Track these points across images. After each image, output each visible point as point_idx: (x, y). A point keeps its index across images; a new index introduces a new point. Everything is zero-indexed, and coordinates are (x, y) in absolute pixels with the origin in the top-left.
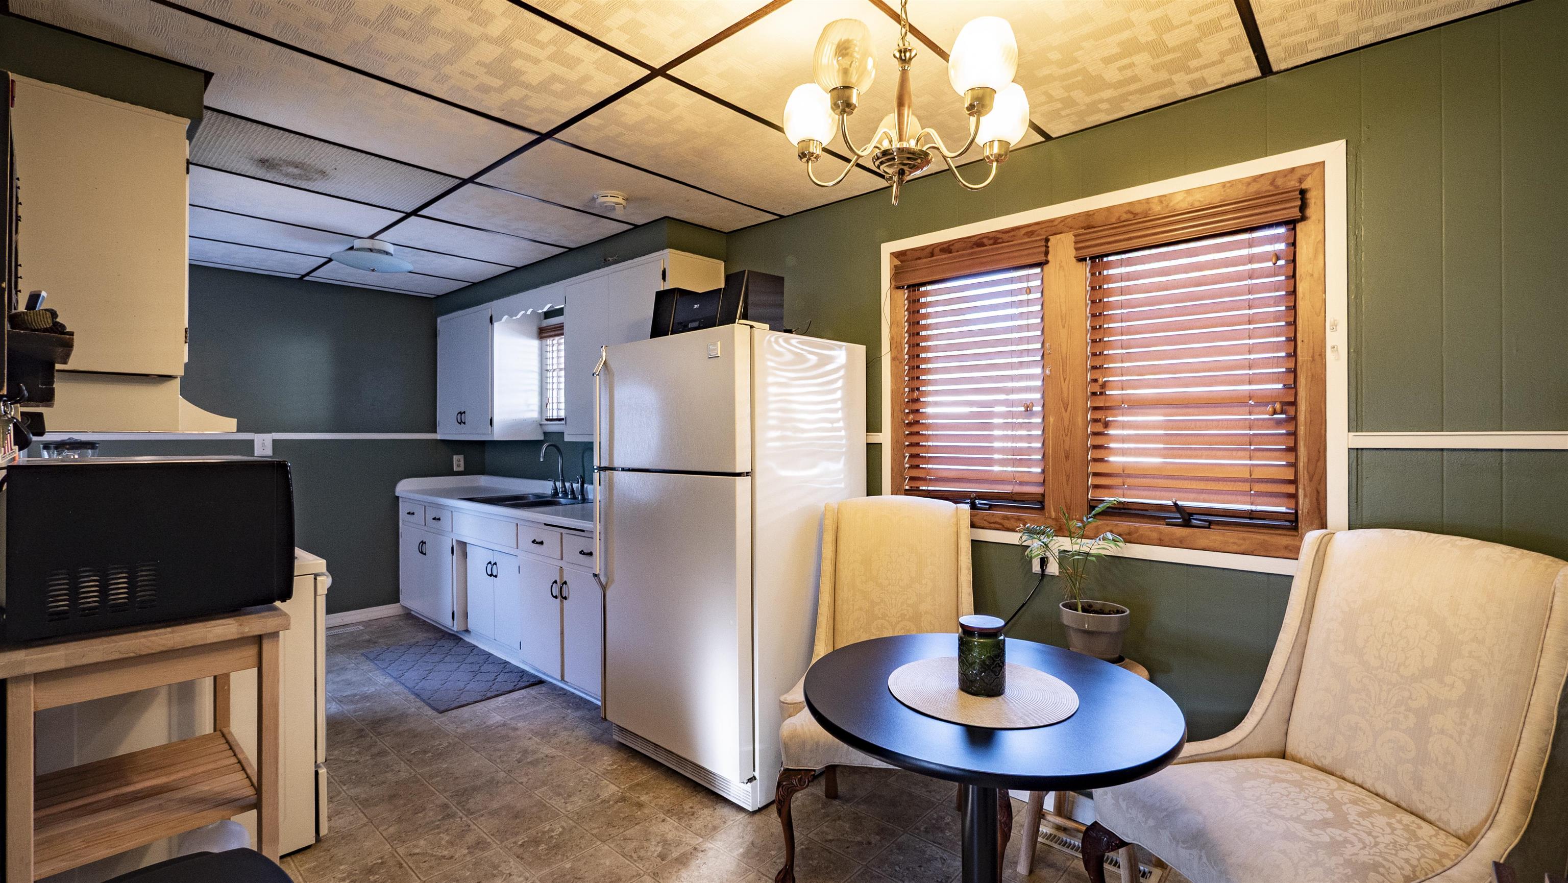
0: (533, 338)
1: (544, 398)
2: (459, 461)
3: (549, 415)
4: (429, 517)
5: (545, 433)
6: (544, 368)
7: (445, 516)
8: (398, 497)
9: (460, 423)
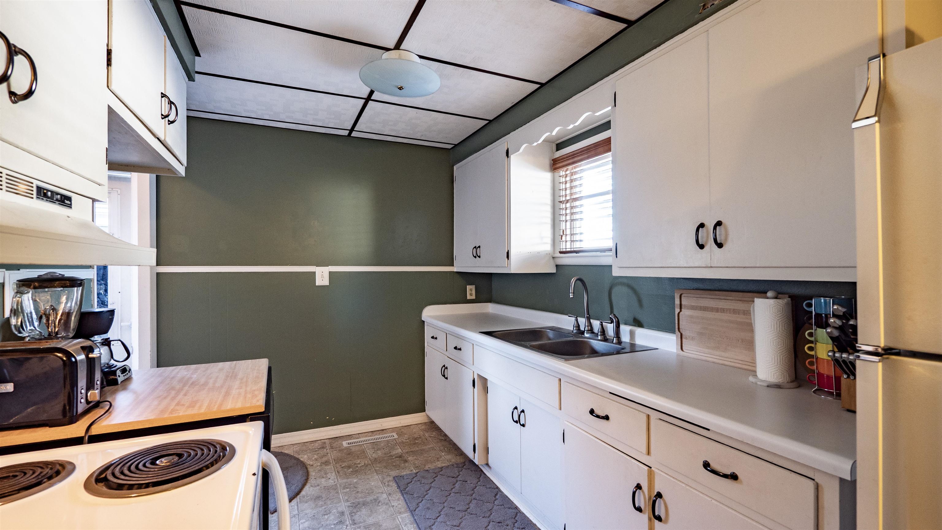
0: (546, 170)
1: (557, 229)
2: (471, 290)
3: (564, 246)
4: (451, 347)
5: (557, 266)
6: (557, 199)
7: (467, 349)
8: (424, 322)
9: (475, 257)
